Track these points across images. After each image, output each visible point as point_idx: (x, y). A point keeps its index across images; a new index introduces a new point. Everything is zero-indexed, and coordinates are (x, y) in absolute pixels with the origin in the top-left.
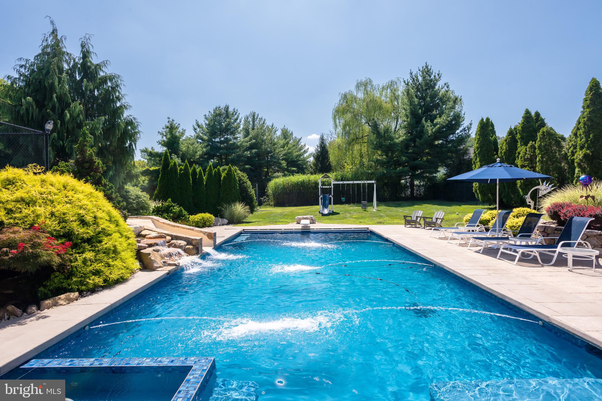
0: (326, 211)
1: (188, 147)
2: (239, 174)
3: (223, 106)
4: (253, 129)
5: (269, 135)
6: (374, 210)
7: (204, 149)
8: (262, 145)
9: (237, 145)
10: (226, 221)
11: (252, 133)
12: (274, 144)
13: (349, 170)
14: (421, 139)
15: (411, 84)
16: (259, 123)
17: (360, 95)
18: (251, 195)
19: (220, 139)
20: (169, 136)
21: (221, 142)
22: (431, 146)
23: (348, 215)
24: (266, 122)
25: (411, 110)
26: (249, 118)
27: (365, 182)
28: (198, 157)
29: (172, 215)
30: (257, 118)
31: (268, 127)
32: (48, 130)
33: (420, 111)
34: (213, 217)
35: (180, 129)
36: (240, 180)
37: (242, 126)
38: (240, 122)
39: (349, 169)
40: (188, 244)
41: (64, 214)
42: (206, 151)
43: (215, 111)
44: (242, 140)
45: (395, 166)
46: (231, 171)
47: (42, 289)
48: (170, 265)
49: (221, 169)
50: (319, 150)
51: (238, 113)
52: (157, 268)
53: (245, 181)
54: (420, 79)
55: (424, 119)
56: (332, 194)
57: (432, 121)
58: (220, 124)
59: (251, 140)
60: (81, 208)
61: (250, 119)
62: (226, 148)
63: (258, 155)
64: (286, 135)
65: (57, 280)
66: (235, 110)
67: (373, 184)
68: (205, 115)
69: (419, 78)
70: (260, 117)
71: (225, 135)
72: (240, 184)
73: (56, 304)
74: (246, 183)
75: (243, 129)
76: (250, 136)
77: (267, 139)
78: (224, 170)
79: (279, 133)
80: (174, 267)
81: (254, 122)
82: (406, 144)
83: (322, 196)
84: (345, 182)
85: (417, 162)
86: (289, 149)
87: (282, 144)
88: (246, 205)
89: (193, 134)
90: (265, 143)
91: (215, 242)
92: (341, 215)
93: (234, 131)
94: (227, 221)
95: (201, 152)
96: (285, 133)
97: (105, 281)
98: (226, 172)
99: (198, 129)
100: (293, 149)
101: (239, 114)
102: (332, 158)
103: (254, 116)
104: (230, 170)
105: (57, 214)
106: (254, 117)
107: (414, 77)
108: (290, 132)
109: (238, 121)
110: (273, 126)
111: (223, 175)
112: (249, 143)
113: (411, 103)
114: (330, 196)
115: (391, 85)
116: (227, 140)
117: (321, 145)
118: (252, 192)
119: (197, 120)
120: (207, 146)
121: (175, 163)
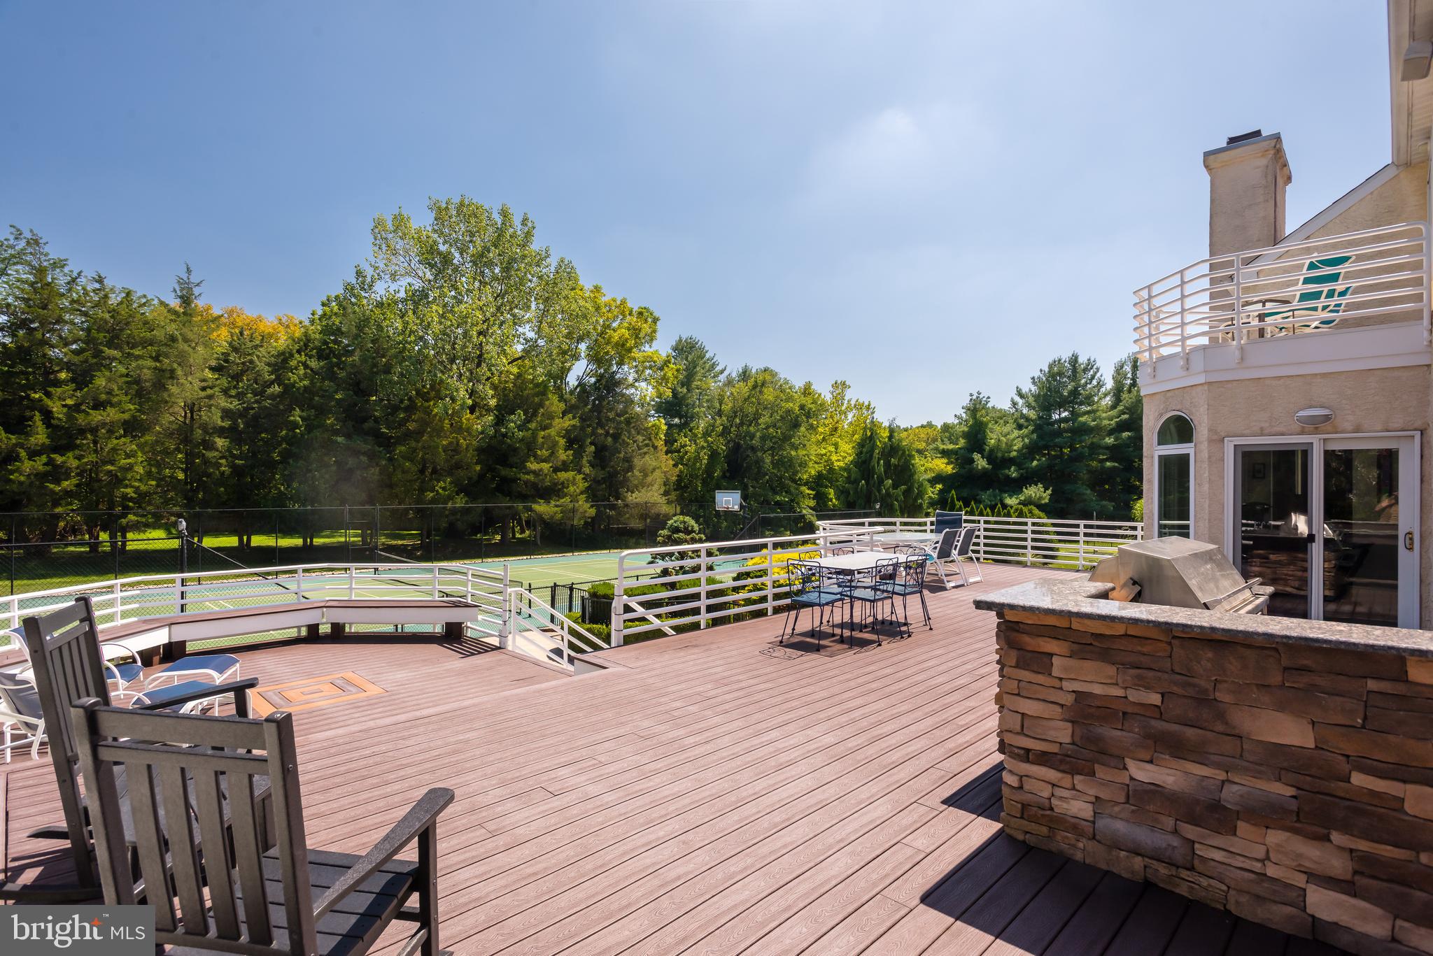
1: (1000, 440)
3: (1066, 356)
4: (1130, 391)
7: (1027, 439)
9: (1090, 427)
11: (1127, 401)
19: (1059, 415)
20: (970, 422)
21: (1062, 420)
26: (1126, 367)
28: (1016, 453)
42: (1031, 443)
43: (1050, 366)
44: (1105, 415)
51: (1095, 367)
59: (1122, 413)
61: (1128, 368)
62: (1068, 432)
66: (1092, 361)
68: (1034, 377)
71: (1070, 407)
76: (1121, 406)
81: (1134, 374)
93: (1090, 397)
95: (1021, 444)
99: (1020, 401)
101: (1100, 367)
103: (1135, 362)
109: (1095, 382)
112: (1116, 420)
116: (1074, 416)
119: (1020, 387)
120: (1033, 432)
121: (960, 506)
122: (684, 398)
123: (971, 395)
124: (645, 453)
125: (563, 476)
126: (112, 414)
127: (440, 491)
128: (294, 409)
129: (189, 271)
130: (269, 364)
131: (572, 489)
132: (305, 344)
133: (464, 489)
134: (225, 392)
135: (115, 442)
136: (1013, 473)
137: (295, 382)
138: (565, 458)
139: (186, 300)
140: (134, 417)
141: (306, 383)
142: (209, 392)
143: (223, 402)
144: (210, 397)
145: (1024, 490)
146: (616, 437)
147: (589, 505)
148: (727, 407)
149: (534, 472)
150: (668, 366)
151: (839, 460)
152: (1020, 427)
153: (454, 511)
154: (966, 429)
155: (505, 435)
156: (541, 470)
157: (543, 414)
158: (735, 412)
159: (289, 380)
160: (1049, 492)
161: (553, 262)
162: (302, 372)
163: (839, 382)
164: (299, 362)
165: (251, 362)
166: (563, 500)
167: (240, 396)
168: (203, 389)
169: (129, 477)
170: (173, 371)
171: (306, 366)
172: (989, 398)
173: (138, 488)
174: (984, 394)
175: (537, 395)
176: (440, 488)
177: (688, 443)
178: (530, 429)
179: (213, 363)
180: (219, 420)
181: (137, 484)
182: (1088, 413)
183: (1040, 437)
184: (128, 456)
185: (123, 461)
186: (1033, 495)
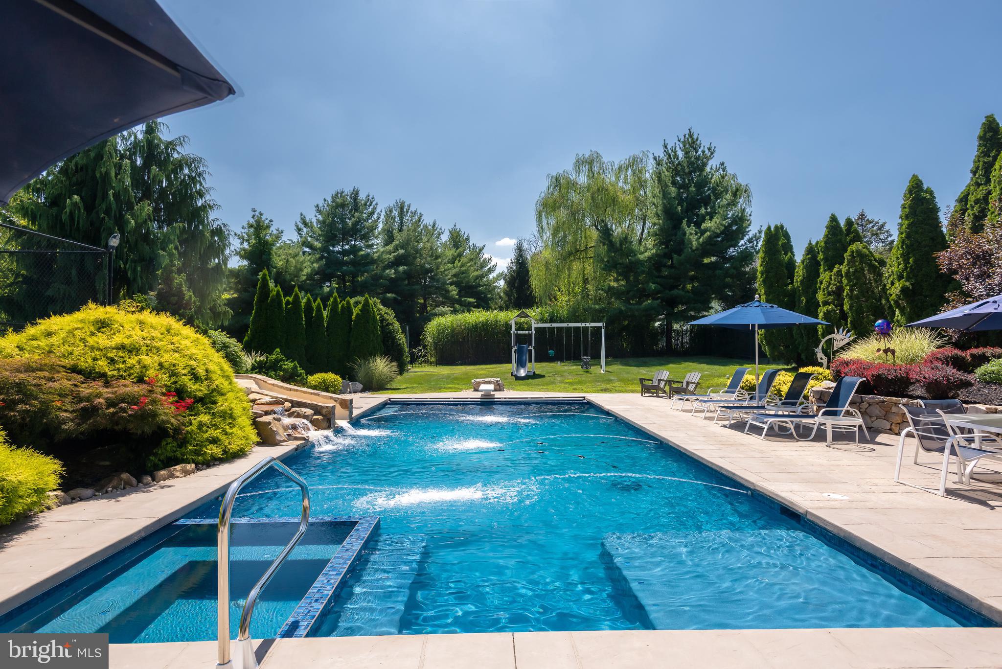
0: (522, 373)
2: (381, 310)
3: (348, 190)
4: (400, 230)
5: (428, 241)
6: (602, 372)
7: (315, 265)
8: (415, 258)
9: (372, 258)
10: (360, 386)
11: (399, 238)
12: (437, 258)
13: (564, 304)
14: (680, 255)
15: (666, 164)
16: (412, 220)
17: (583, 180)
18: (400, 344)
19: (342, 246)
20: (253, 242)
21: (344, 253)
22: (699, 265)
23: (559, 379)
24: (423, 218)
25: (664, 205)
26: (394, 212)
27: (588, 325)
28: (304, 278)
29: (282, 373)
30: (407, 212)
31: (426, 227)
32: (113, 247)
33: (679, 208)
34: (340, 379)
35: (273, 229)
36: (383, 320)
37: (381, 226)
38: (379, 218)
39: (563, 302)
40: (315, 414)
41: (174, 365)
43: (334, 198)
44: (382, 250)
45: (640, 299)
46: (369, 306)
47: (153, 458)
48: (296, 439)
49: (352, 301)
50: (515, 268)
51: (374, 203)
52: (281, 441)
53: (390, 321)
54: (680, 154)
55: (685, 222)
56: (533, 345)
57: (698, 225)
58: (343, 221)
59: (396, 249)
60: (191, 358)
61: (395, 213)
62: (353, 263)
63: (408, 275)
64: (457, 240)
65: (169, 447)
66: (370, 198)
67: (600, 328)
68: (317, 206)
69: (678, 153)
70: (412, 209)
71: (351, 240)
72: (382, 327)
73: (172, 476)
74: (392, 324)
75: (383, 229)
76: (396, 242)
77: (423, 248)
78: (357, 303)
79: (445, 238)
80: (303, 442)
81: (401, 219)
82: (657, 263)
83: (516, 348)
84: (555, 325)
85: (675, 292)
86: (462, 266)
87: (451, 257)
88: (391, 361)
89: (295, 238)
90: (421, 255)
92: (547, 379)
93: (368, 233)
94: (362, 386)
95: (310, 269)
96: (457, 237)
97: (225, 452)
98: (360, 306)
99: (305, 230)
100: (469, 266)
101: (376, 204)
102: (536, 283)
103: (402, 208)
104: (366, 303)
105: (166, 365)
107: (670, 151)
108: (466, 236)
109: (375, 216)
110: (434, 226)
111: (356, 311)
112: (393, 254)
113: (665, 194)
114: (530, 348)
115: (634, 163)
116: (354, 250)
117: (518, 260)
118: (402, 338)
119: (303, 214)
120: (319, 259)
121: (278, 292)
154: (249, 249)
172: (271, 221)
174: (266, 216)
182: (368, 247)
183: (328, 264)
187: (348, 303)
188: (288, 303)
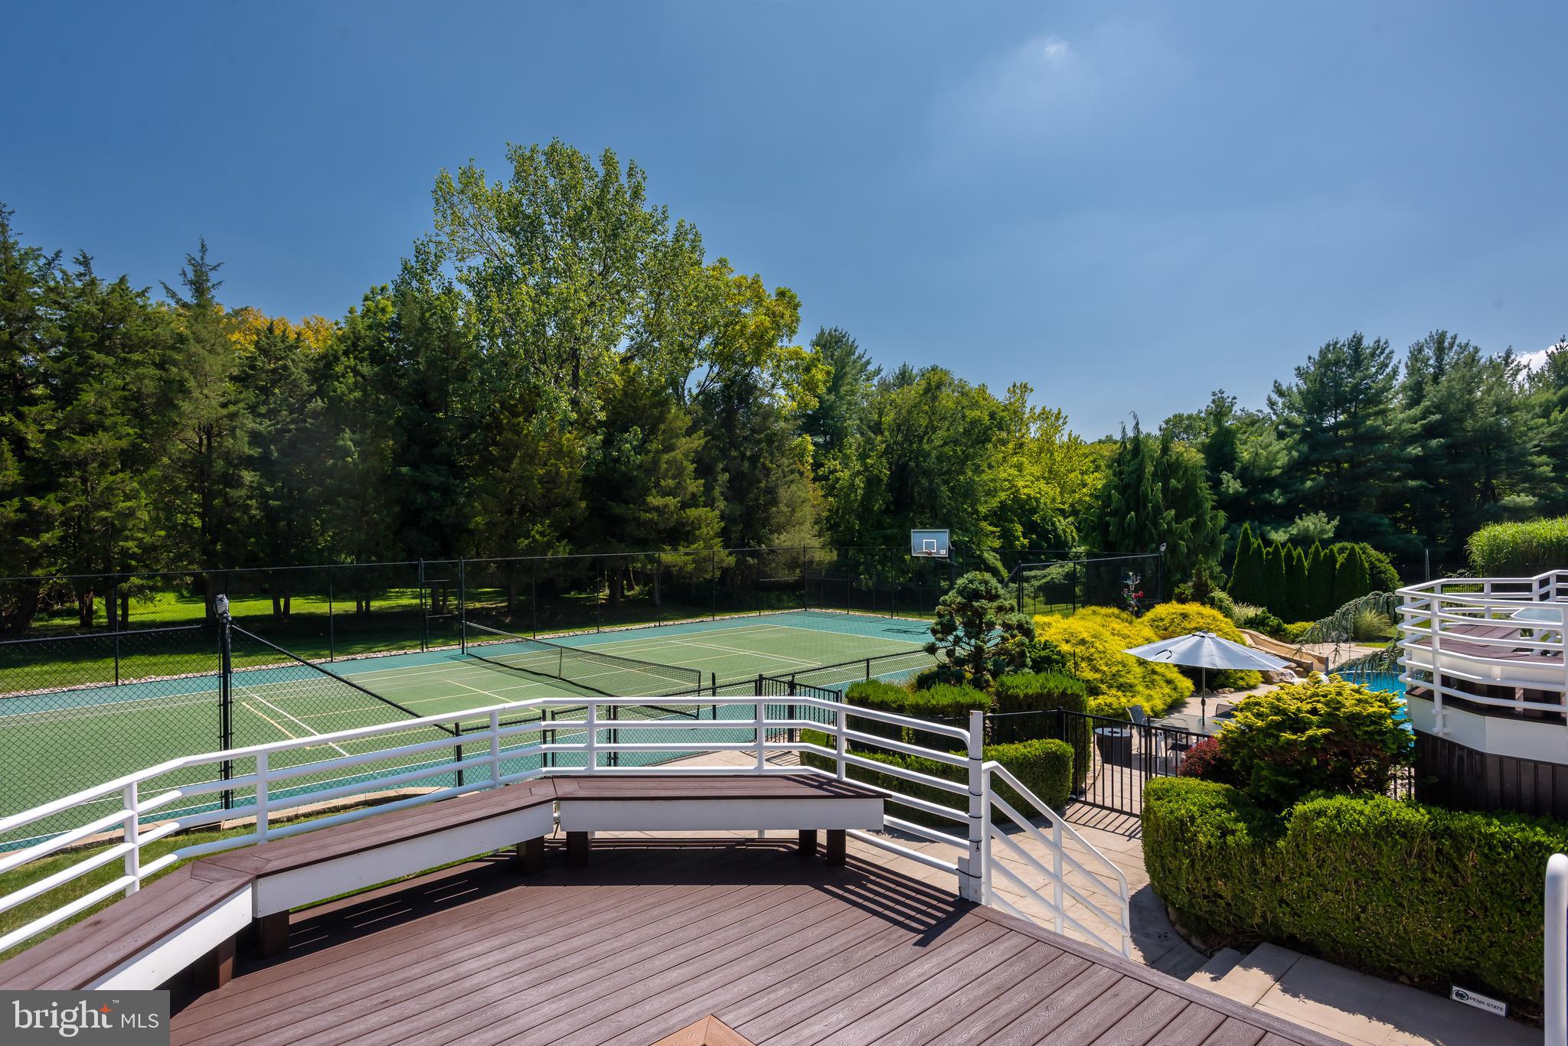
1: (1257, 454)
2: (1371, 556)
3: (1344, 337)
4: (1436, 380)
7: (1293, 453)
8: (1461, 421)
9: (1384, 432)
11: (1433, 395)
16: (1459, 359)
19: (1336, 418)
20: (1214, 430)
21: (1338, 426)
24: (1482, 351)
26: (1426, 350)
28: (1279, 471)
29: (1270, 629)
30: (1451, 347)
31: (1489, 362)
35: (1236, 410)
37: (1402, 377)
38: (1396, 370)
42: (1299, 456)
43: (1323, 354)
44: (1401, 416)
46: (1356, 553)
49: (1336, 549)
51: (1387, 351)
58: (1337, 383)
59: (1427, 412)
61: (1429, 352)
62: (1353, 440)
63: (1448, 450)
66: (1381, 344)
68: (1299, 368)
70: (1461, 341)
71: (1350, 408)
75: (1404, 388)
76: (1426, 403)
77: (1483, 398)
78: (1342, 550)
81: (1439, 358)
90: (1476, 412)
91: (1327, 667)
93: (1377, 396)
95: (1287, 458)
98: (1345, 555)
99: (1280, 402)
101: (1392, 352)
103: (1442, 342)
104: (1353, 552)
106: (1440, 344)
109: (1389, 370)
111: (1341, 559)
112: (1420, 422)
116: (1355, 420)
119: (1279, 380)
120: (1301, 441)
121: (1259, 545)
122: (831, 408)
123: (1214, 394)
124: (792, 481)
125: (692, 513)
126: (104, 442)
127: (538, 537)
128: (343, 431)
129: (203, 248)
130: (307, 371)
131: (704, 530)
132: (352, 344)
133: (567, 533)
134: (253, 409)
135: (111, 478)
136: (1278, 497)
137: (343, 394)
138: (695, 490)
139: (199, 287)
140: (134, 445)
141: (357, 394)
142: (232, 408)
143: (250, 423)
144: (232, 416)
145: (1297, 520)
146: (754, 460)
147: (727, 552)
148: (889, 418)
149: (657, 509)
150: (816, 366)
151: (1026, 487)
152: (1281, 436)
153: (556, 563)
154: (1207, 441)
155: (617, 460)
156: (666, 506)
157: (664, 431)
158: (899, 426)
159: (335, 391)
160: (1335, 522)
161: (671, 226)
162: (351, 380)
163: (1018, 385)
164: (347, 367)
165: (285, 368)
166: (694, 546)
167: (272, 414)
168: (224, 405)
169: (130, 526)
170: (182, 382)
171: (356, 373)
172: (1234, 398)
173: (140, 540)
174: (1228, 394)
175: (653, 406)
176: (538, 532)
177: (838, 467)
178: (649, 451)
179: (235, 372)
180: (247, 446)
181: (140, 535)
182: (1377, 414)
183: (1313, 448)
184: (128, 498)
185: (121, 504)
186: (1312, 527)
187: (1332, 551)
188: (1268, 553)
